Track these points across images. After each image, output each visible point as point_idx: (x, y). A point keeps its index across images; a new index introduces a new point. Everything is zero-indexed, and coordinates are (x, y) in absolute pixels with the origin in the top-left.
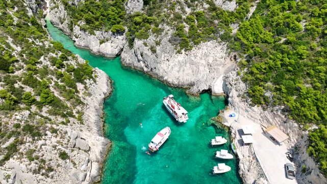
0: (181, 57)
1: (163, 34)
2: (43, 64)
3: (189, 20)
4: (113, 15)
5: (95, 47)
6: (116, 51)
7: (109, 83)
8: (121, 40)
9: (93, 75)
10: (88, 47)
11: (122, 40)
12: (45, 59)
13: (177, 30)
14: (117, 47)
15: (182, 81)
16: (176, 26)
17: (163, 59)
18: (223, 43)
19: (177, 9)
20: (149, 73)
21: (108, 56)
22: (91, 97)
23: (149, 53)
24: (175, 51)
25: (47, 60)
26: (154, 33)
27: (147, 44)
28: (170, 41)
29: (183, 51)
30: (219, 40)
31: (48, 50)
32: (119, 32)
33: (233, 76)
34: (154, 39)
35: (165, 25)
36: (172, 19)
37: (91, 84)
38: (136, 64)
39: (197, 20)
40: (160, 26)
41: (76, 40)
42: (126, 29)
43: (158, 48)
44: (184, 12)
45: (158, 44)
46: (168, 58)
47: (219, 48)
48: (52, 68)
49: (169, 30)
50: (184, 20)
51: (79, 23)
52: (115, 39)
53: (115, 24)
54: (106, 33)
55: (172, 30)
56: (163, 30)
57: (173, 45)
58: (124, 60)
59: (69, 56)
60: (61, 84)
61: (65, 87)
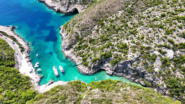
48: (89, 53)
59: (91, 60)
60: (84, 53)
61: (82, 53)
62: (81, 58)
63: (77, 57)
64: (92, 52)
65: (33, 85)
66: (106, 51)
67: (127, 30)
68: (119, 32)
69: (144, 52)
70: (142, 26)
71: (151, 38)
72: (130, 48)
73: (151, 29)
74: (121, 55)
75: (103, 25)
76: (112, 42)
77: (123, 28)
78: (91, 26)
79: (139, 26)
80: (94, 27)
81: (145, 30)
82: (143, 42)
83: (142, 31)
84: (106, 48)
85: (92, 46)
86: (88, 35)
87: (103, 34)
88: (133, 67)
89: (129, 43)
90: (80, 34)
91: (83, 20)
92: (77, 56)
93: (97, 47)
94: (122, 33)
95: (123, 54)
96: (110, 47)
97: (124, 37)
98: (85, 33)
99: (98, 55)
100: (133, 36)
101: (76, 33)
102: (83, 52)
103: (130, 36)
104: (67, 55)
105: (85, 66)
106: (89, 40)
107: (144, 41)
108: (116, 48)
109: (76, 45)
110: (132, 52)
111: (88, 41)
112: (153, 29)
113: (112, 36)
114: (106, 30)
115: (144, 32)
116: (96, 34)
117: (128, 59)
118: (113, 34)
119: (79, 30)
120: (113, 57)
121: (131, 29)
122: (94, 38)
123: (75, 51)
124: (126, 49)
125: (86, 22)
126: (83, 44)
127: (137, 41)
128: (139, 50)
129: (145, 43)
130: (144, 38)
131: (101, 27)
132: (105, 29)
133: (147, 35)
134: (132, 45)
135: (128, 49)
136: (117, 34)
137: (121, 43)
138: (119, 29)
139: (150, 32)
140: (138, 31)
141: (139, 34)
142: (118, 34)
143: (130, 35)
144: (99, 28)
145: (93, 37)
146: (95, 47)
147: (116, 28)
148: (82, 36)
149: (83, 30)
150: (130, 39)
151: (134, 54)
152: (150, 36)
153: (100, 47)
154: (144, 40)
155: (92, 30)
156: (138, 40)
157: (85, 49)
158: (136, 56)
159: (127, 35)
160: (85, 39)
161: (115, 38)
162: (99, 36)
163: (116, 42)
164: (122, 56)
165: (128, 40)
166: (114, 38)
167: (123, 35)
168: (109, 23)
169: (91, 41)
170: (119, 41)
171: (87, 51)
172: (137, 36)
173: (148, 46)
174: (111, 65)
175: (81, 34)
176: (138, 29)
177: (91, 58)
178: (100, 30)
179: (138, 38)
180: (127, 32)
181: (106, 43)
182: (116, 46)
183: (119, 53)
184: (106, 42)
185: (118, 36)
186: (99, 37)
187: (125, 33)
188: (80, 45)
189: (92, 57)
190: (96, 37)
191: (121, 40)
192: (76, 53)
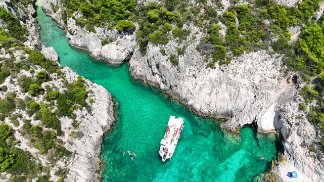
0: (214, 74)
1: (189, 38)
2: (8, 90)
3: (227, 18)
4: (119, 6)
5: (96, 49)
6: (123, 56)
7: (111, 109)
8: (129, 42)
9: (87, 101)
10: (86, 47)
11: (132, 40)
12: (12, 82)
13: (209, 33)
14: (124, 50)
15: (214, 109)
16: (207, 27)
17: (187, 74)
18: (277, 55)
20: (167, 92)
21: (113, 62)
22: (82, 139)
23: (169, 65)
24: (205, 64)
25: (16, 83)
26: (175, 37)
27: (166, 52)
28: (198, 49)
29: (217, 65)
30: (271, 49)
31: (19, 66)
32: (127, 30)
33: (292, 110)
34: (176, 46)
35: (191, 25)
36: (202, 16)
37: (83, 117)
38: (149, 77)
39: (239, 18)
40: (185, 27)
41: (71, 37)
42: (137, 26)
43: (181, 59)
44: (220, 6)
45: (181, 52)
46: (194, 73)
47: (270, 63)
48: (22, 97)
49: (197, 33)
50: (220, 18)
51: (74, 14)
52: (122, 40)
53: (122, 19)
54: (110, 31)
55: (201, 33)
56: (189, 32)
57: (202, 54)
58: (133, 69)
59: (52, 72)
60: (35, 123)
61: (39, 129)
62: (66, 122)
63: (72, 150)
65: (301, 108)
92: (68, 154)
105: (89, 95)
189: (38, 71)
192: (56, 169)
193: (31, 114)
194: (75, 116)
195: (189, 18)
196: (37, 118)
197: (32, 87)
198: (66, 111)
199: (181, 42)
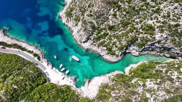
0: (100, 83)
1: (111, 81)
7: (108, 60)
8: (127, 73)
12: (116, 40)
18: (92, 99)
19: (117, 91)
20: (105, 74)
22: (101, 51)
24: (103, 83)
28: (108, 83)
29: (101, 85)
30: (94, 98)
37: (106, 52)
40: (115, 82)
42: (130, 76)
44: (114, 93)
45: (109, 78)
47: (92, 96)
48: (112, 42)
49: (111, 84)
57: (106, 83)
58: (118, 71)
60: (106, 43)
61: (104, 43)
62: (105, 48)
64: (116, 39)
65: (78, 92)
66: (131, 36)
67: (149, 10)
68: (140, 13)
69: (172, 30)
70: (165, 2)
71: (178, 14)
72: (156, 29)
73: (177, 4)
74: (147, 37)
75: (119, 7)
76: (135, 25)
77: (144, 7)
78: (107, 11)
79: (161, 2)
80: (110, 12)
81: (170, 7)
82: (170, 21)
83: (166, 9)
84: (130, 33)
85: (113, 33)
86: (105, 22)
87: (123, 18)
88: (160, 45)
89: (154, 23)
90: (95, 23)
91: (95, 6)
92: (98, 47)
93: (120, 34)
94: (144, 14)
95: (149, 35)
96: (135, 31)
97: (147, 18)
98: (101, 20)
99: (124, 42)
100: (157, 15)
101: (91, 23)
102: (105, 41)
103: (154, 16)
104: (86, 48)
105: (112, 55)
106: (107, 27)
107: (170, 19)
108: (141, 31)
109: (94, 35)
110: (159, 32)
111: (107, 29)
112: (179, 4)
113: (133, 19)
114: (125, 13)
115: (169, 9)
116: (114, 19)
117: (156, 40)
118: (134, 16)
119: (94, 19)
120: (139, 40)
121: (153, 8)
122: (114, 24)
123: (94, 42)
124: (152, 30)
125: (99, 8)
126: (102, 33)
127: (163, 21)
128: (167, 29)
129: (173, 21)
130: (171, 16)
131: (118, 10)
132: (124, 11)
133: (173, 11)
134: (159, 24)
135: (154, 30)
136: (138, 15)
137: (145, 25)
138: (140, 9)
139: (176, 8)
140: (162, 8)
141: (164, 11)
142: (140, 16)
143: (154, 14)
144: (116, 12)
145: (111, 23)
146: (117, 34)
147: (136, 9)
148: (98, 25)
149: (98, 17)
150: (154, 19)
151: (162, 34)
152: (176, 12)
153: (122, 33)
154: (170, 17)
155: (108, 16)
156: (164, 18)
157: (106, 38)
158: (165, 36)
159: (151, 14)
160: (102, 27)
161: (138, 20)
162: (118, 22)
163: (140, 24)
164: (149, 37)
165: (152, 20)
166: (136, 21)
167: (146, 16)
168: (126, 3)
169: (111, 28)
170: (143, 23)
171: (109, 40)
172: (162, 14)
173: (176, 23)
174: (138, 48)
175: (97, 23)
176: (162, 6)
177: (116, 47)
178: (118, 13)
179: (164, 17)
180: (150, 11)
181: (129, 28)
182: (140, 29)
183: (145, 35)
184: (128, 26)
185: (141, 18)
186: (120, 22)
187: (147, 13)
188: (99, 35)
189: (118, 46)
190: (115, 23)
191: (144, 21)
192: (96, 44)
193: (108, 42)
194: (106, 50)
195: (116, 84)
196: (107, 43)
197: (114, 43)
198: (107, 49)
199: (112, 79)
